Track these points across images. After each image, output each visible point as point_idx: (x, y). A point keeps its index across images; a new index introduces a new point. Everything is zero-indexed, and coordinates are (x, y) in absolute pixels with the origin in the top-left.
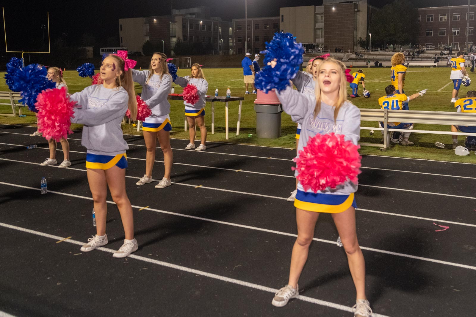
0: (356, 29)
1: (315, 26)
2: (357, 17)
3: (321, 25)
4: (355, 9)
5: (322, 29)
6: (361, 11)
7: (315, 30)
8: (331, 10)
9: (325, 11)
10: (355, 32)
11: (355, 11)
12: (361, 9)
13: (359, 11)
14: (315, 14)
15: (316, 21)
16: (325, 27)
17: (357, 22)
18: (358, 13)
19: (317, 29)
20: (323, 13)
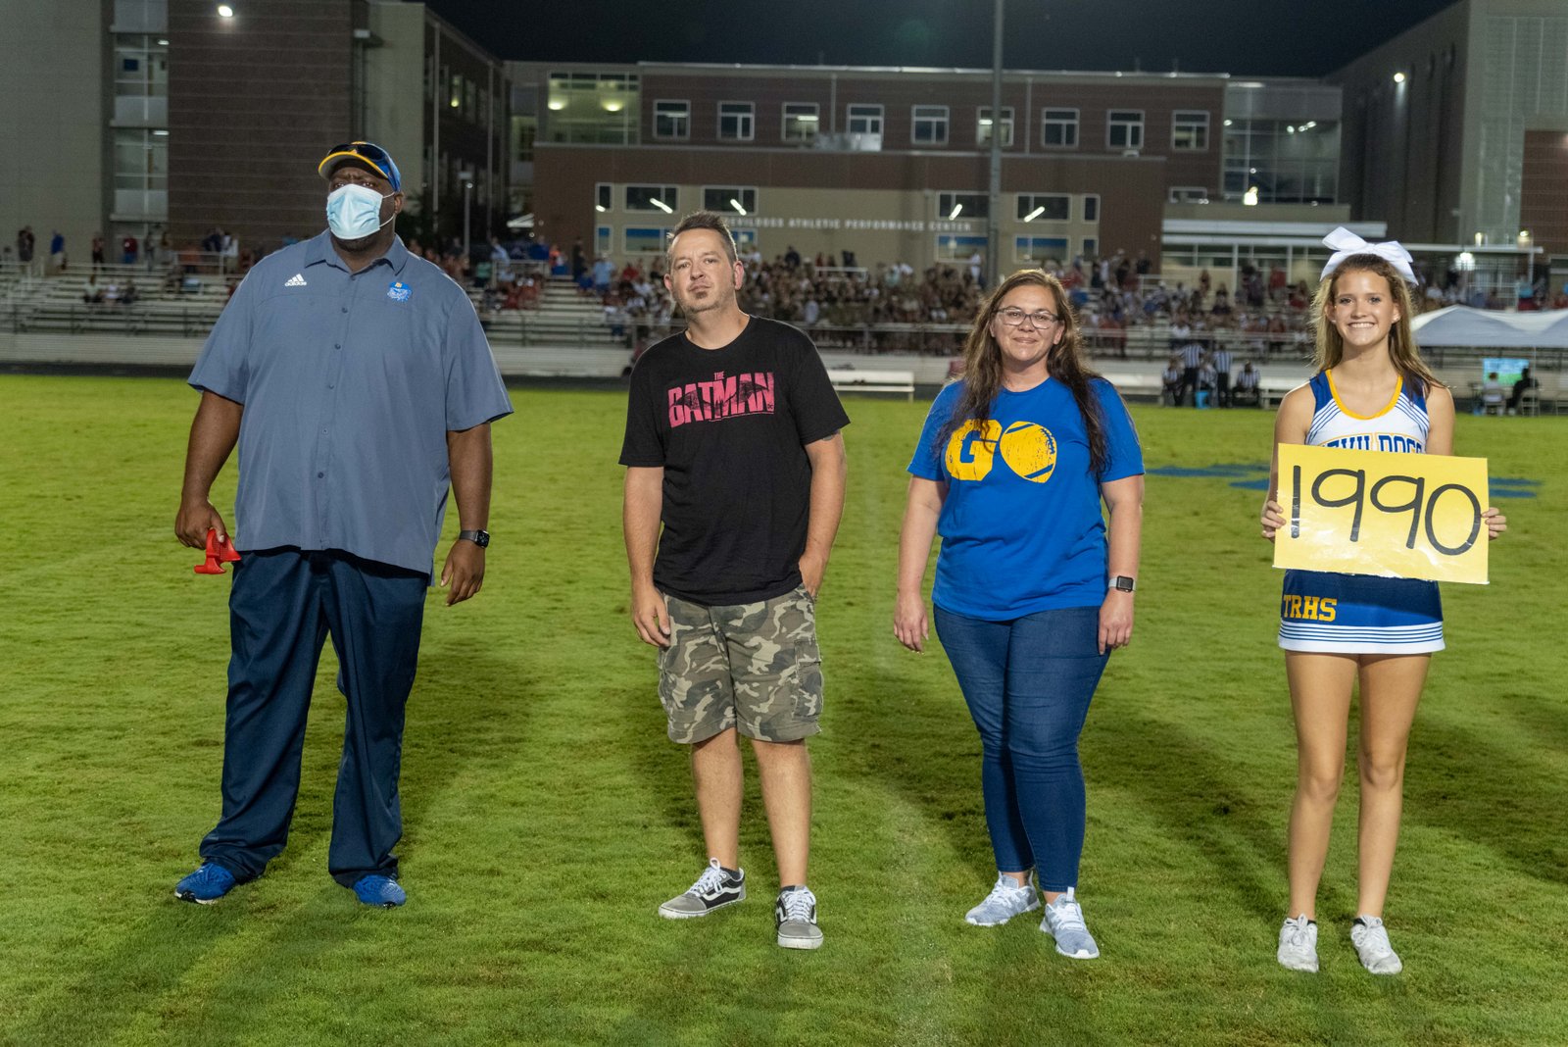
1: (108, 112)
2: (364, 79)
3: (146, 106)
4: (355, 26)
5: (151, 130)
6: (391, 46)
7: (111, 133)
8: (211, 19)
9: (173, 22)
11: (356, 42)
12: (385, 34)
13: (374, 43)
14: (110, 40)
15: (113, 82)
16: (174, 121)
17: (364, 108)
18: (370, 54)
19: (123, 130)
20: (154, 38)
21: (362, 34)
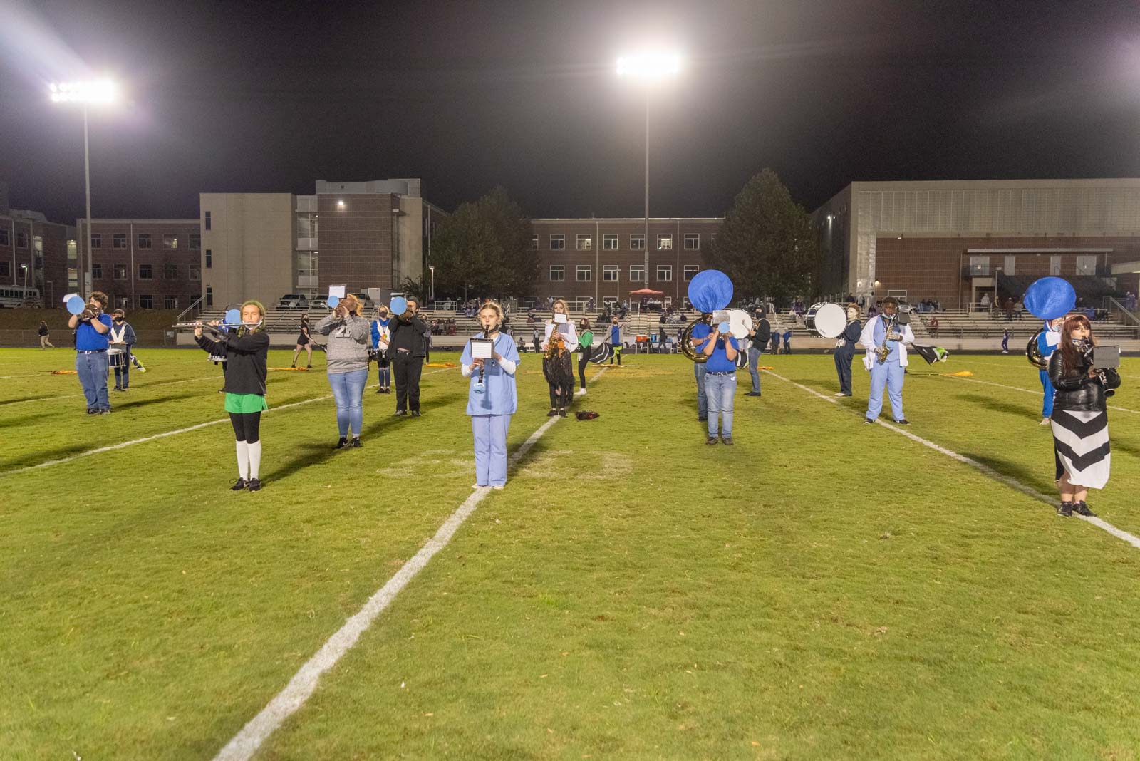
0: (398, 257)
1: (295, 244)
2: (398, 228)
3: (310, 242)
4: (393, 208)
5: (312, 252)
6: (409, 215)
7: (296, 253)
8: (335, 208)
9: (320, 208)
10: (395, 265)
11: (393, 214)
12: (406, 209)
13: (402, 214)
14: (296, 216)
15: (296, 233)
16: (321, 246)
17: (398, 241)
18: (401, 219)
19: (301, 252)
20: (314, 214)
21: (396, 211)
